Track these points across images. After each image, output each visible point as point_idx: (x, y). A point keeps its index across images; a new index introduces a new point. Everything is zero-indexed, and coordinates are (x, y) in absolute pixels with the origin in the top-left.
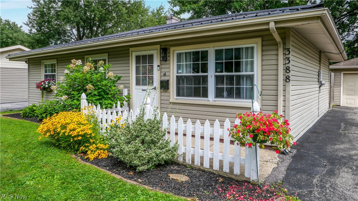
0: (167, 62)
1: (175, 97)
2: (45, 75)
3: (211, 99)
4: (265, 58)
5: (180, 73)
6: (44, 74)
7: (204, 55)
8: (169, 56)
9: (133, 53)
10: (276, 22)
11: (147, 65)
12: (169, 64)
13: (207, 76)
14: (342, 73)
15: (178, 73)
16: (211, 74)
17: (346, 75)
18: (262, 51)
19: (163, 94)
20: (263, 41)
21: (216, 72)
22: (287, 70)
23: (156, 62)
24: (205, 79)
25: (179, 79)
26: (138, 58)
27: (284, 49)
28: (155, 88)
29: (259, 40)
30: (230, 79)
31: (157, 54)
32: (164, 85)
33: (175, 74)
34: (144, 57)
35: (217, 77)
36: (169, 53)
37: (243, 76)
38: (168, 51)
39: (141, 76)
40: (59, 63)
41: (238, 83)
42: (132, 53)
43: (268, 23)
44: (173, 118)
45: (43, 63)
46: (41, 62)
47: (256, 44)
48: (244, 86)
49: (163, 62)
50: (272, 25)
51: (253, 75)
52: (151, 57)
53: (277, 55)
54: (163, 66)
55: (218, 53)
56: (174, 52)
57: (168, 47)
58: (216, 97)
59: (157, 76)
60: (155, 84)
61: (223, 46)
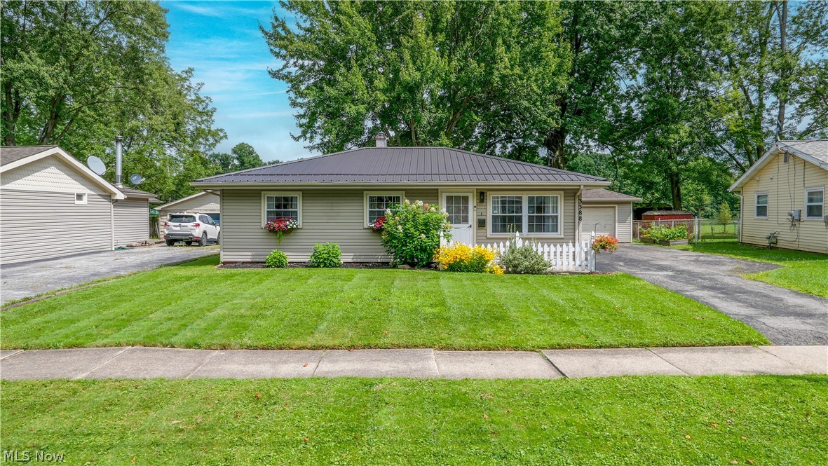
0: (484, 204)
1: (491, 233)
2: (268, 211)
3: (525, 232)
4: (566, 205)
5: (496, 213)
6: (267, 209)
7: (519, 200)
8: (486, 199)
9: (443, 195)
11: (461, 205)
12: (486, 206)
13: (521, 216)
15: (493, 213)
16: (525, 215)
18: (565, 200)
19: (479, 231)
20: (564, 193)
21: (529, 213)
22: (580, 212)
23: (472, 204)
24: (519, 219)
25: (495, 218)
26: (449, 199)
28: (471, 227)
29: (562, 192)
30: (539, 219)
31: (473, 197)
32: (482, 223)
33: (491, 214)
34: (458, 198)
35: (529, 216)
36: (486, 196)
37: (548, 217)
39: (453, 215)
41: (545, 222)
42: (441, 194)
45: (264, 195)
46: (260, 194)
47: (560, 196)
48: (551, 223)
49: (479, 204)
51: (557, 216)
52: (466, 199)
53: (574, 203)
54: (479, 207)
55: (531, 200)
56: (490, 197)
57: (485, 192)
58: (529, 232)
59: (472, 215)
60: (470, 223)
61: (535, 194)
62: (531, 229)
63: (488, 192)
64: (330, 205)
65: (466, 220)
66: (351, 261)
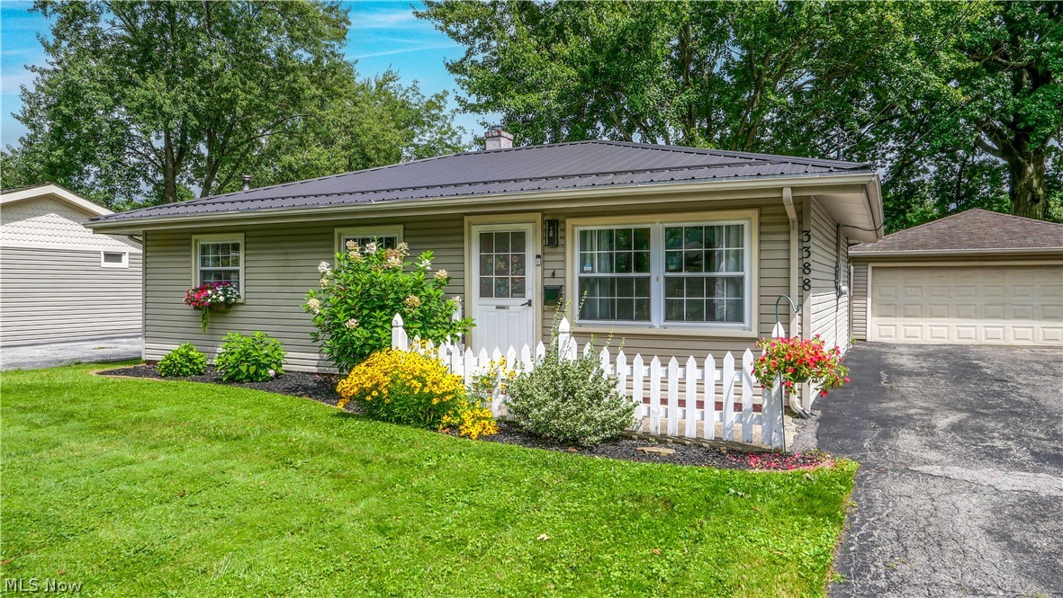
0: (559, 249)
1: (577, 321)
2: (201, 271)
3: (658, 321)
4: (765, 247)
5: (588, 272)
6: (199, 268)
7: (642, 238)
8: (564, 238)
9: (474, 228)
10: (794, 189)
11: (510, 253)
12: (564, 253)
13: (649, 278)
14: (870, 266)
15: (582, 271)
16: (657, 274)
17: (877, 272)
18: (760, 233)
19: (549, 315)
20: (761, 215)
21: (667, 270)
22: (806, 268)
23: (532, 250)
24: (644, 286)
25: (585, 283)
26: (486, 240)
27: (801, 232)
28: (529, 303)
29: (754, 214)
30: (695, 286)
31: (535, 231)
32: (552, 296)
33: (577, 274)
34: (502, 237)
35: (667, 279)
36: (564, 230)
37: (721, 279)
38: (561, 226)
39: (494, 276)
40: (251, 243)
41: (711, 293)
42: (469, 227)
43: (780, 190)
44: (621, 357)
45: (196, 241)
46: (190, 239)
47: (748, 221)
48: (723, 298)
49: (548, 250)
50: (787, 194)
51: (742, 278)
52: (519, 238)
53: (788, 242)
54: (547, 258)
55: (672, 233)
56: (574, 228)
57: (560, 218)
58: (667, 319)
59: (533, 278)
60: (529, 294)
61: (684, 221)
62: (673, 313)
63: (568, 221)
64: (284, 257)
65: (519, 290)
66: (315, 370)
